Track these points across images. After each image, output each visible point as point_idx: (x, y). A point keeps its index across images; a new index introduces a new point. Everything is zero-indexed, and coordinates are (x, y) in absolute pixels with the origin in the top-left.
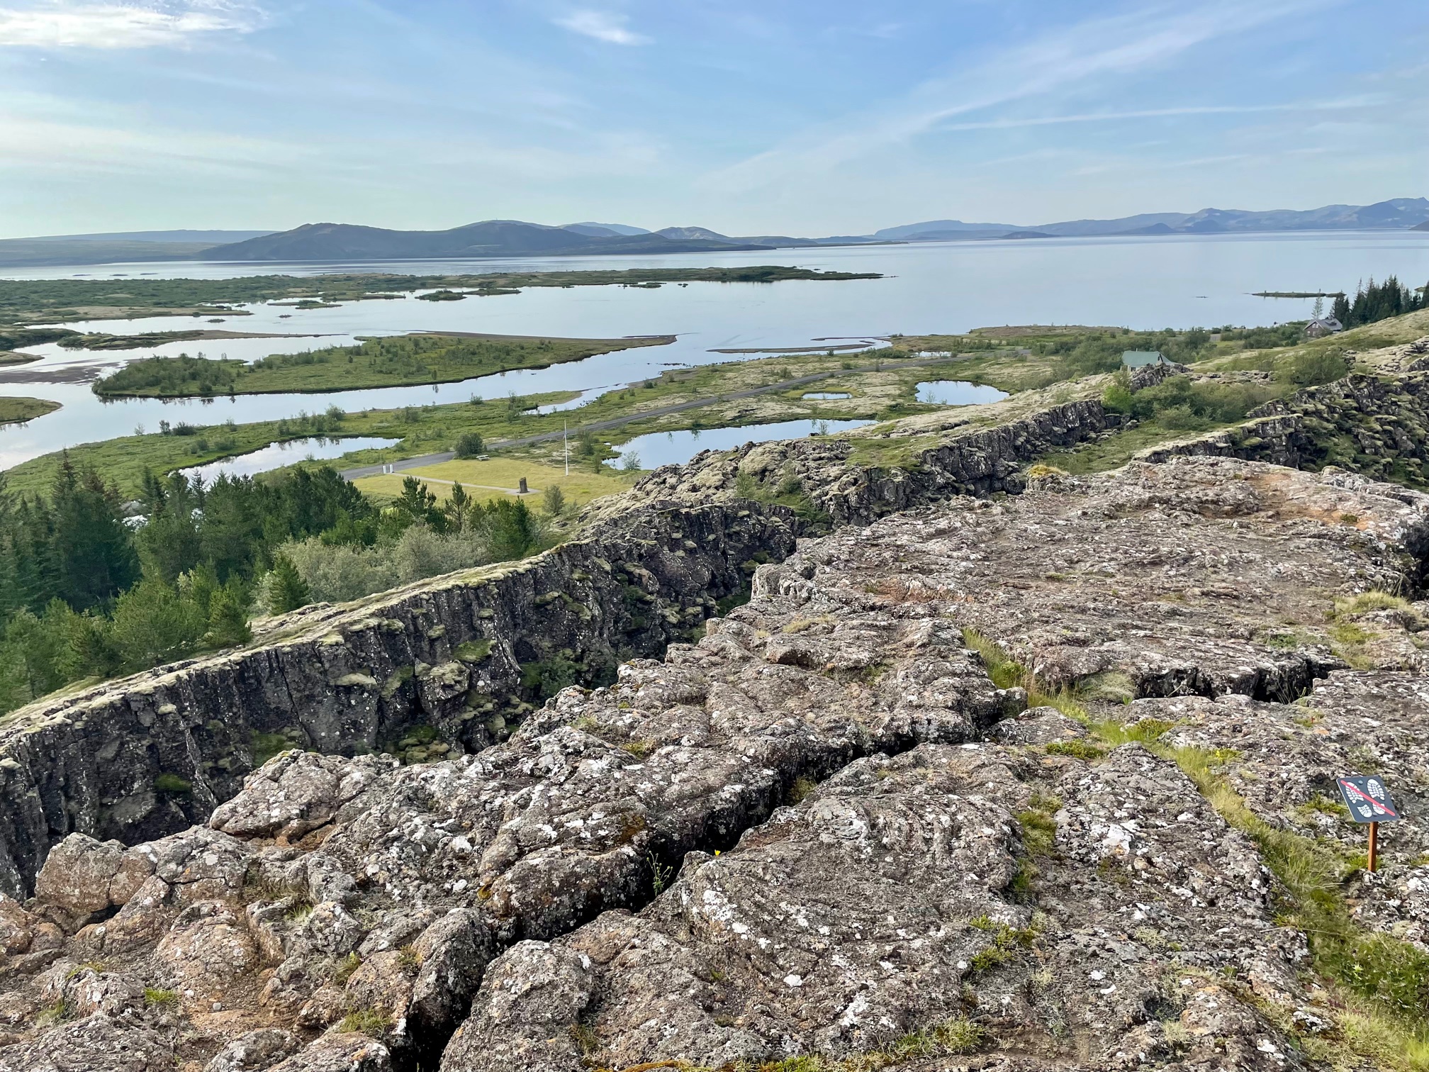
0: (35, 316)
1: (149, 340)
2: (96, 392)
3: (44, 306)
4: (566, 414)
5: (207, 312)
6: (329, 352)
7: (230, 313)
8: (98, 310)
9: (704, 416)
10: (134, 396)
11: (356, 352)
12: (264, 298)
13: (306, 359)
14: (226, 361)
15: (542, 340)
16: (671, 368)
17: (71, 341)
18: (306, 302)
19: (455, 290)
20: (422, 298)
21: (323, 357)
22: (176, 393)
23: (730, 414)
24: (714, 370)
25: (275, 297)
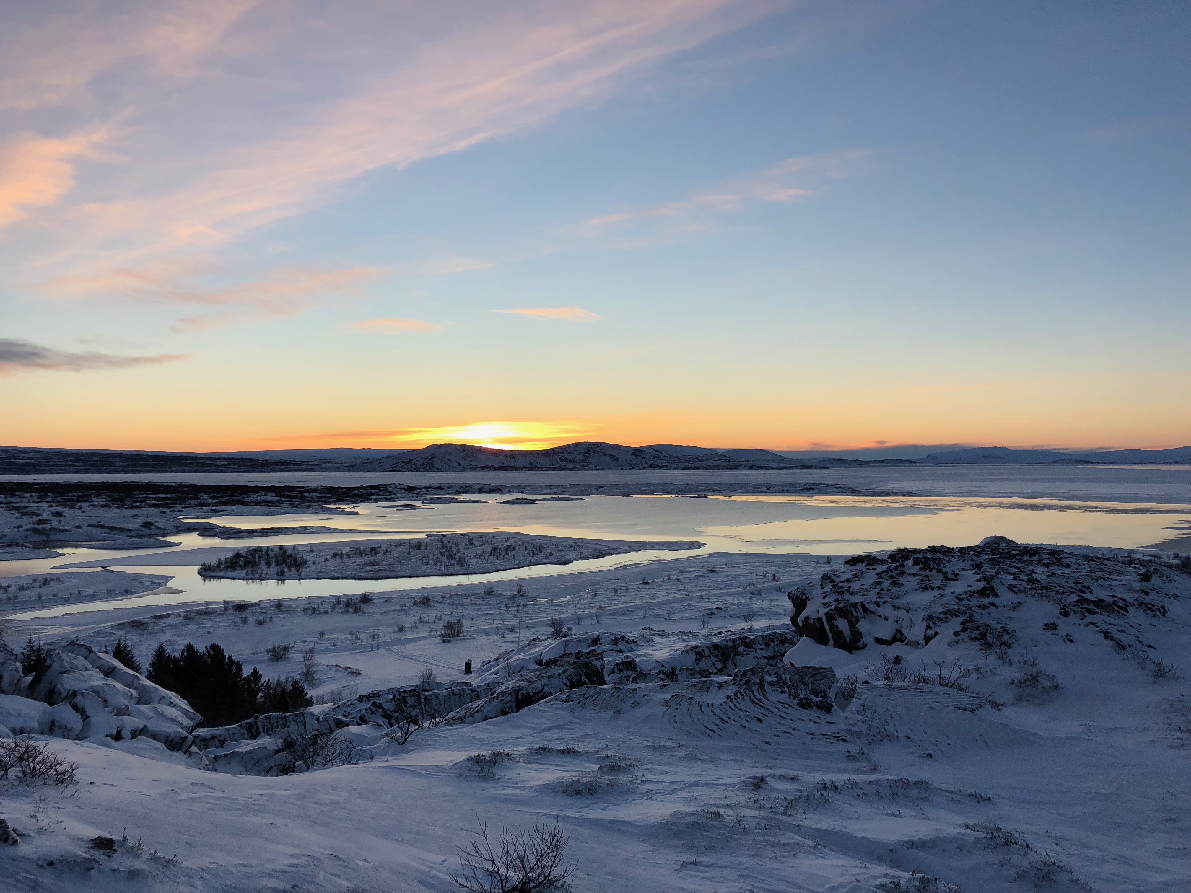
1: (266, 533)
2: (199, 573)
3: (207, 504)
5: (324, 512)
7: (343, 512)
10: (224, 577)
12: (376, 501)
13: (373, 550)
15: (575, 541)
17: (209, 532)
18: (407, 505)
19: (530, 497)
20: (501, 503)
22: (257, 576)
25: (386, 501)
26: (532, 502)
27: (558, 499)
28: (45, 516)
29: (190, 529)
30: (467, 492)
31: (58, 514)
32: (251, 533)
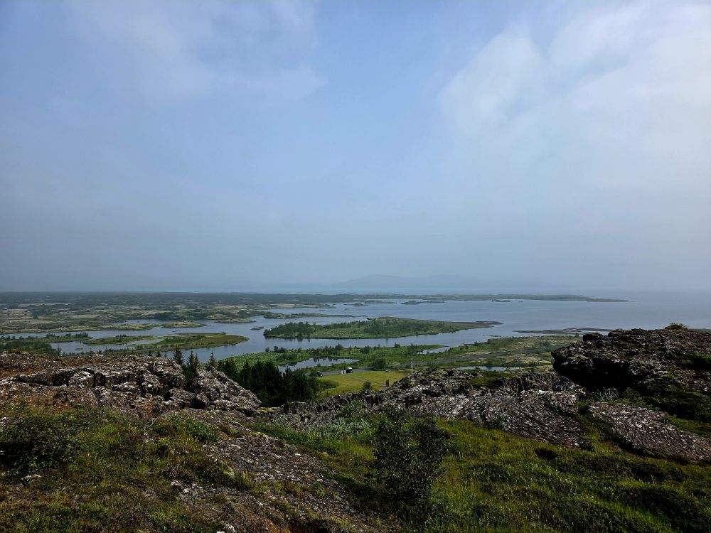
0: (263, 306)
1: (293, 316)
2: (264, 336)
3: (268, 303)
4: (432, 355)
5: (320, 307)
6: (353, 323)
7: (328, 307)
8: (285, 305)
9: (496, 361)
10: (276, 337)
11: (363, 323)
13: (342, 326)
14: (314, 325)
15: (440, 323)
16: (493, 338)
17: (268, 316)
20: (403, 304)
21: (349, 326)
22: (290, 337)
23: (508, 361)
24: (512, 340)
25: (348, 302)
26: (418, 303)
27: (431, 302)
28: (199, 308)
29: (261, 314)
30: (387, 298)
31: (205, 307)
32: (288, 317)
